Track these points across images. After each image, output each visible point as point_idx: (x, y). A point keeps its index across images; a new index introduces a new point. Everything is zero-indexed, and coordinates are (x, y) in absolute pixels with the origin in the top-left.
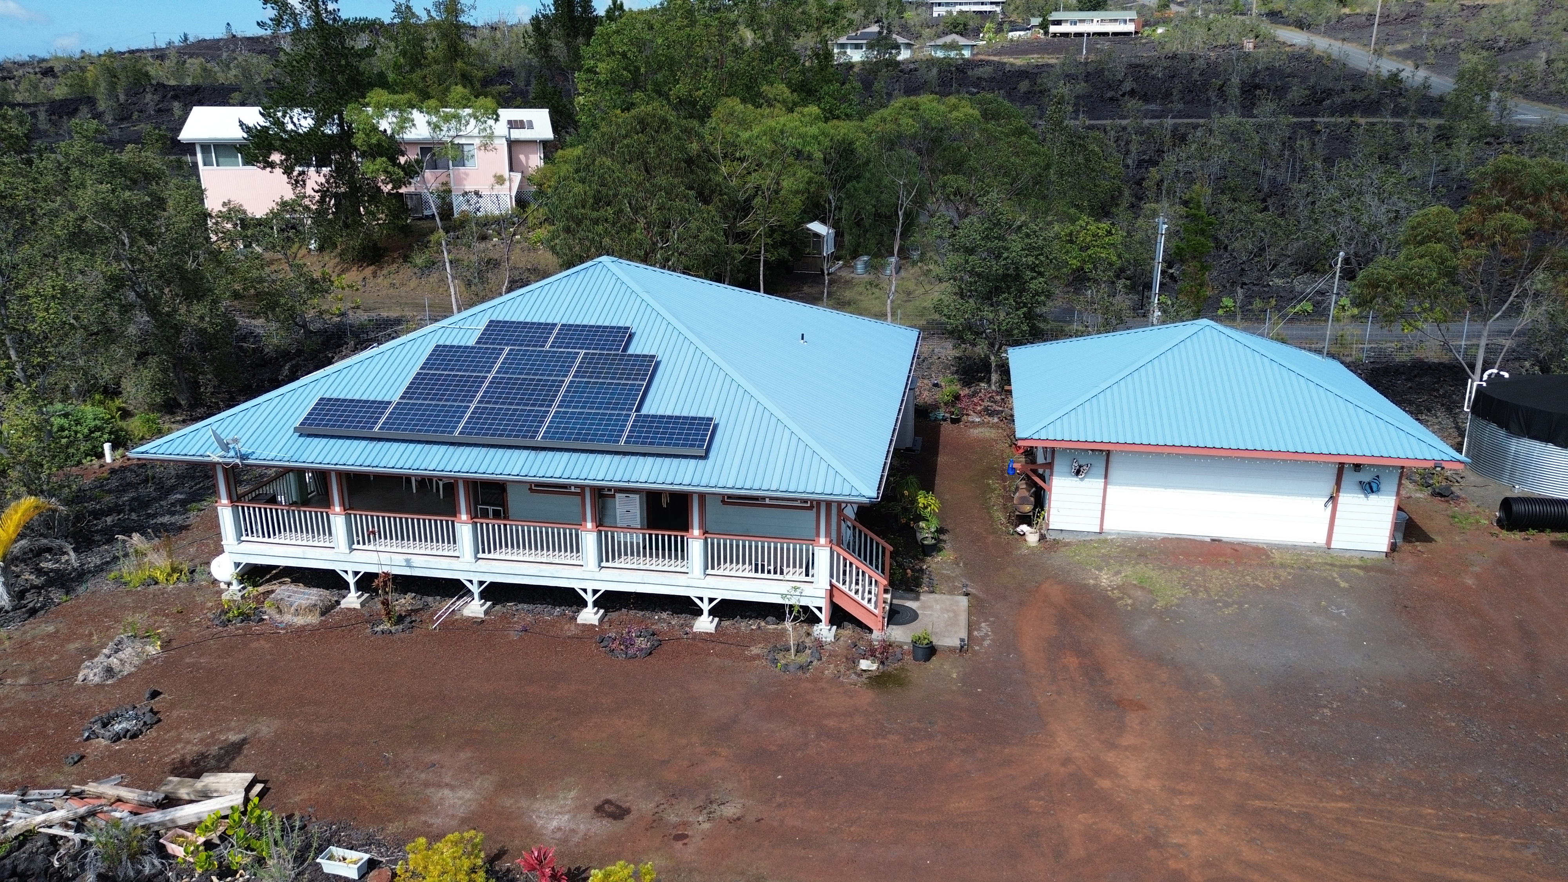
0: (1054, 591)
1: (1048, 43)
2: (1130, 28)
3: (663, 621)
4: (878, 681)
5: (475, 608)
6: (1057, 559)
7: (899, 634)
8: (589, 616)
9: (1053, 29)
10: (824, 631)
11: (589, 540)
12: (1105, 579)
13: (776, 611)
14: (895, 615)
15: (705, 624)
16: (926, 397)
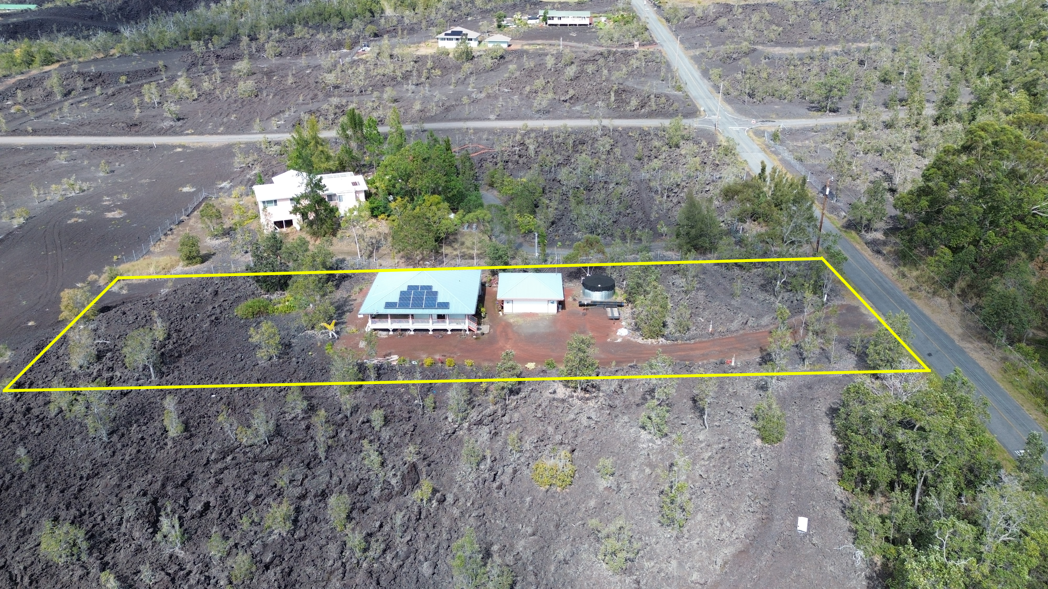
0: (503, 323)
1: (547, 29)
2: (587, 22)
3: (442, 332)
4: (476, 339)
5: (412, 333)
6: (505, 318)
7: (479, 332)
8: (431, 333)
9: (550, 22)
10: (468, 332)
11: (431, 321)
12: (511, 321)
13: (461, 330)
14: (478, 329)
15: (449, 333)
16: (484, 280)
